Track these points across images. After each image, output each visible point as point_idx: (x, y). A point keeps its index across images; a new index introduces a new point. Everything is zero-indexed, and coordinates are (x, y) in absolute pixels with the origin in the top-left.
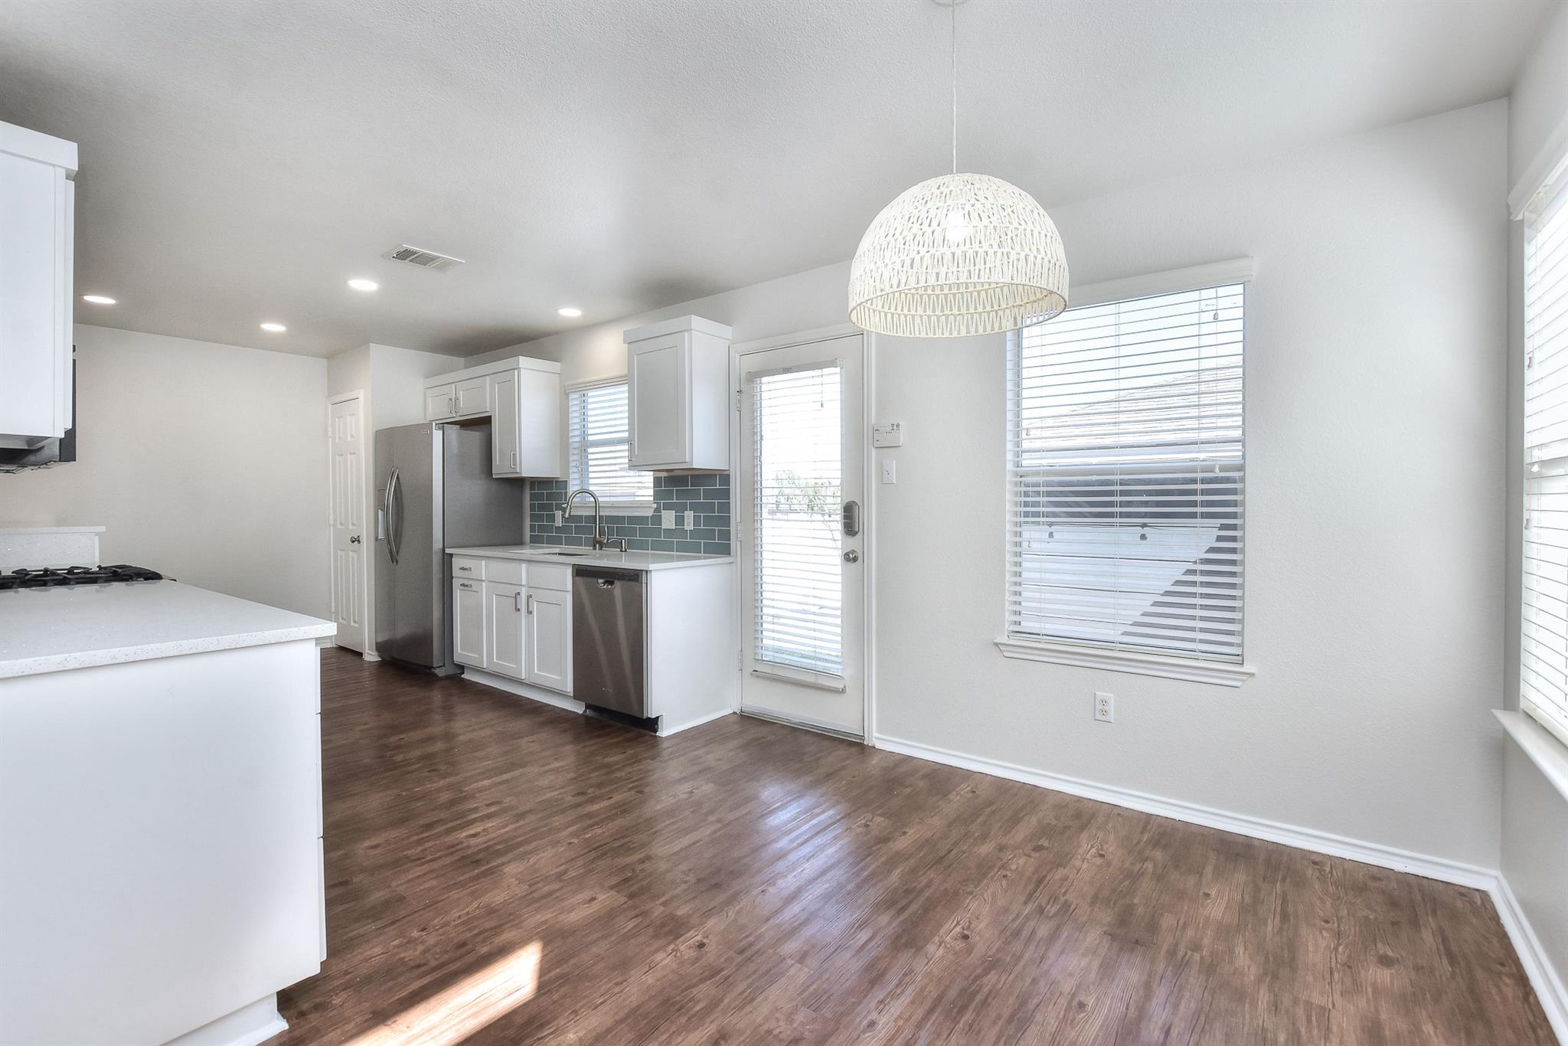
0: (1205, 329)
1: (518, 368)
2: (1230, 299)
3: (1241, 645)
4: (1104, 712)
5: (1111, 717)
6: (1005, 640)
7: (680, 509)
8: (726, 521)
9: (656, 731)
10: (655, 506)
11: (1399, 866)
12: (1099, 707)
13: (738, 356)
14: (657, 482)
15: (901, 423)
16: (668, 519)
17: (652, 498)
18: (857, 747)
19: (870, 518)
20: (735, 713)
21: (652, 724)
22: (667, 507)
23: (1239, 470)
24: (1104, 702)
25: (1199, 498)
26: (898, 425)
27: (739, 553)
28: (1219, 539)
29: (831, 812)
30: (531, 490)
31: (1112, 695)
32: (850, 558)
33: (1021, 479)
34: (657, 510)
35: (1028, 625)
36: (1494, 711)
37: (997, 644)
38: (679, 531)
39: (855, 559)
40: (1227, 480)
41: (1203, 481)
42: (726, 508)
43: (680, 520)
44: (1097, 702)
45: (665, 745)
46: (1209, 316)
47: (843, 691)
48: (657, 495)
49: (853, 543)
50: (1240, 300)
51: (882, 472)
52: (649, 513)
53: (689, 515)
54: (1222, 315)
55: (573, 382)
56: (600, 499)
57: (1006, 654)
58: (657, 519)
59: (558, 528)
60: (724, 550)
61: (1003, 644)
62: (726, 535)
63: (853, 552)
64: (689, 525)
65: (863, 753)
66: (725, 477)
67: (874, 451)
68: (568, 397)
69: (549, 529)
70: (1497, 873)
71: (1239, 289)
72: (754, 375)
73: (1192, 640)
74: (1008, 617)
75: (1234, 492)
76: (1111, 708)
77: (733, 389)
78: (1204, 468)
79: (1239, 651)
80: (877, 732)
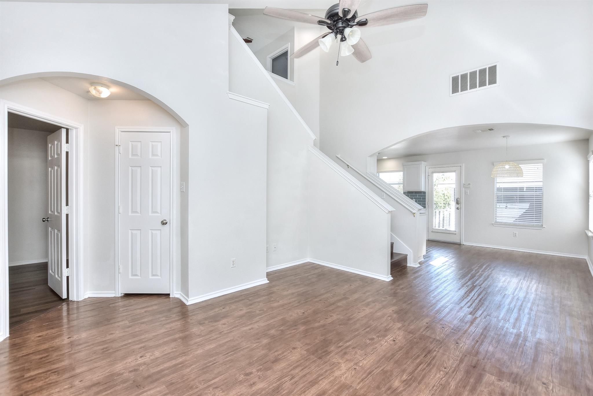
0: (536, 170)
2: (540, 166)
3: (542, 223)
4: (515, 235)
5: (517, 236)
8: (425, 201)
12: (515, 234)
13: (428, 168)
18: (460, 244)
19: (463, 201)
24: (515, 233)
25: (534, 198)
26: (470, 184)
27: (428, 207)
28: (529, 207)
31: (517, 232)
32: (458, 209)
33: (497, 194)
35: (497, 221)
36: (586, 231)
40: (540, 195)
41: (535, 196)
42: (425, 198)
46: (537, 168)
47: (456, 234)
49: (458, 206)
50: (542, 166)
51: (465, 192)
54: (539, 169)
57: (494, 226)
60: (424, 206)
61: (493, 224)
62: (425, 203)
66: (424, 193)
67: (464, 188)
70: (587, 256)
71: (542, 164)
72: (433, 172)
73: (533, 222)
74: (495, 219)
75: (541, 197)
76: (517, 234)
77: (427, 175)
78: (535, 194)
79: (542, 224)
80: (464, 242)
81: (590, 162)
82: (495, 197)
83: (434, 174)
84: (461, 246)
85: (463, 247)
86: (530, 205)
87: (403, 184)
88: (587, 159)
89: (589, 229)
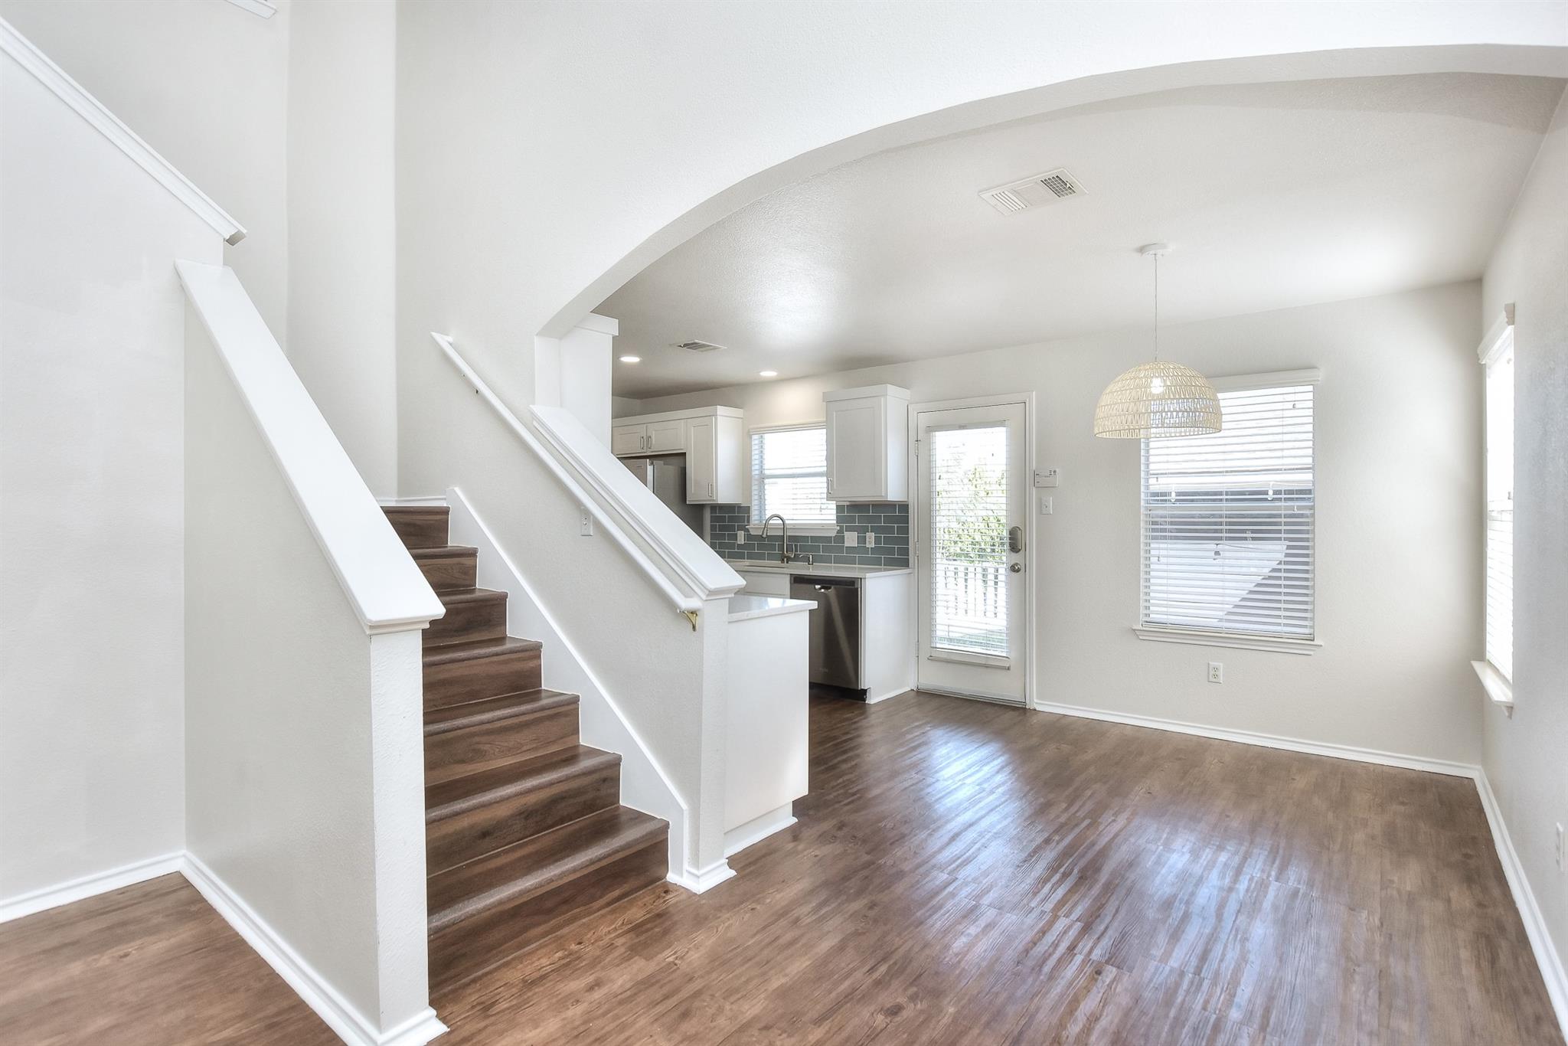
0: (1287, 413)
1: (715, 415)
2: (1304, 395)
3: (1312, 627)
4: (1216, 676)
5: (1221, 679)
6: (1140, 627)
7: (862, 531)
8: (906, 541)
9: (865, 700)
10: (838, 528)
11: (1418, 767)
12: (1212, 672)
13: (915, 414)
14: (840, 509)
15: (1057, 470)
16: (851, 539)
17: (835, 522)
18: (1020, 710)
19: (1031, 539)
20: (912, 690)
21: (862, 694)
22: (849, 529)
23: (1311, 509)
24: (1216, 669)
25: (1283, 528)
26: (1055, 472)
27: (916, 565)
28: (1287, 555)
29: (999, 760)
30: (711, 513)
31: (1221, 664)
32: (1014, 569)
33: (1149, 512)
34: (840, 531)
35: (1154, 617)
36: (1471, 661)
37: (1134, 630)
38: (861, 548)
39: (1018, 571)
40: (1302, 516)
41: (1286, 516)
42: (906, 530)
43: (862, 540)
44: (1210, 669)
45: (873, 710)
46: (1290, 405)
47: (1009, 669)
48: (839, 519)
49: (1016, 558)
50: (1310, 396)
51: (1041, 505)
52: (833, 534)
53: (871, 537)
54: (1297, 406)
55: (756, 426)
56: (787, 522)
57: (1141, 637)
58: (840, 538)
59: (740, 546)
60: (905, 563)
61: (1138, 630)
62: (906, 551)
63: (1017, 564)
64: (871, 543)
65: (1025, 714)
66: (904, 506)
67: (1034, 488)
68: (751, 438)
69: (732, 546)
70: (1479, 767)
71: (1310, 388)
72: (932, 429)
73: (1279, 624)
74: (1143, 611)
75: (1307, 524)
76: (1221, 673)
77: (912, 439)
78: (1286, 508)
79: (1311, 631)
80: (1037, 698)
81: (1488, 371)
82: (1142, 524)
83: (937, 434)
84: (1028, 714)
85: (1034, 720)
86: (1289, 547)
87: (828, 474)
88: (1479, 359)
89: (1488, 656)
